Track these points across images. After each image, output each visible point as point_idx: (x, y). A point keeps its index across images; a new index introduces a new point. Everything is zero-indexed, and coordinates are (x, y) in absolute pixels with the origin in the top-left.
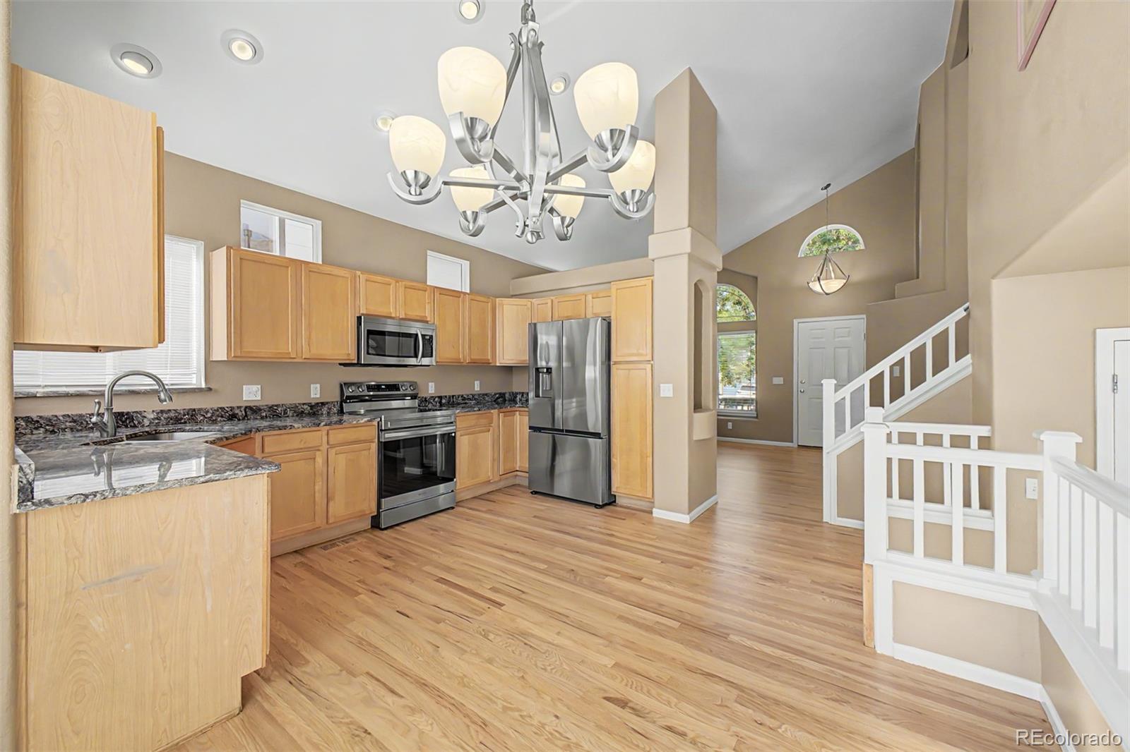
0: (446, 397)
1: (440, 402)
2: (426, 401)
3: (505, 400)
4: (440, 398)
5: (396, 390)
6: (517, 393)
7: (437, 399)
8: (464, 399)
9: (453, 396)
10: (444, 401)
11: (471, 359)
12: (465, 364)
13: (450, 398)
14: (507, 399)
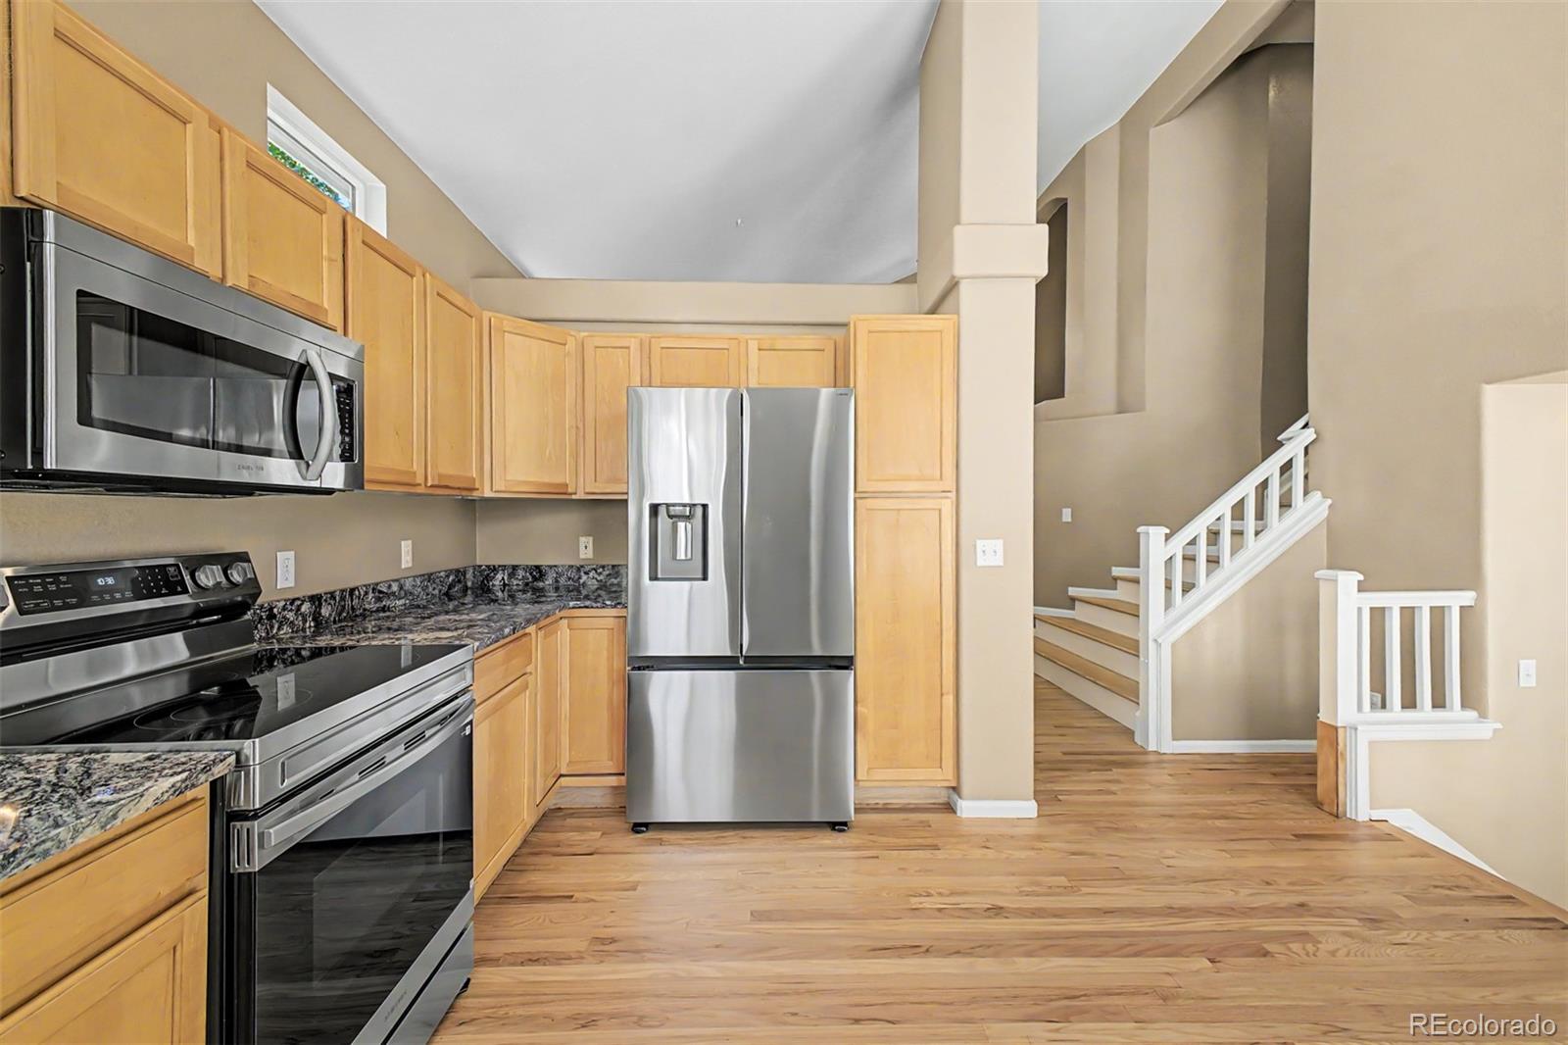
0: (332, 595)
1: (317, 617)
2: (271, 616)
3: (466, 589)
4: (315, 599)
5: (173, 592)
6: (494, 569)
7: (305, 608)
8: (380, 595)
9: (352, 591)
10: (325, 611)
11: (440, 476)
12: (421, 490)
13: (343, 598)
14: (469, 584)
